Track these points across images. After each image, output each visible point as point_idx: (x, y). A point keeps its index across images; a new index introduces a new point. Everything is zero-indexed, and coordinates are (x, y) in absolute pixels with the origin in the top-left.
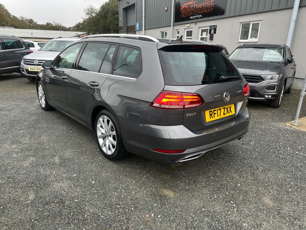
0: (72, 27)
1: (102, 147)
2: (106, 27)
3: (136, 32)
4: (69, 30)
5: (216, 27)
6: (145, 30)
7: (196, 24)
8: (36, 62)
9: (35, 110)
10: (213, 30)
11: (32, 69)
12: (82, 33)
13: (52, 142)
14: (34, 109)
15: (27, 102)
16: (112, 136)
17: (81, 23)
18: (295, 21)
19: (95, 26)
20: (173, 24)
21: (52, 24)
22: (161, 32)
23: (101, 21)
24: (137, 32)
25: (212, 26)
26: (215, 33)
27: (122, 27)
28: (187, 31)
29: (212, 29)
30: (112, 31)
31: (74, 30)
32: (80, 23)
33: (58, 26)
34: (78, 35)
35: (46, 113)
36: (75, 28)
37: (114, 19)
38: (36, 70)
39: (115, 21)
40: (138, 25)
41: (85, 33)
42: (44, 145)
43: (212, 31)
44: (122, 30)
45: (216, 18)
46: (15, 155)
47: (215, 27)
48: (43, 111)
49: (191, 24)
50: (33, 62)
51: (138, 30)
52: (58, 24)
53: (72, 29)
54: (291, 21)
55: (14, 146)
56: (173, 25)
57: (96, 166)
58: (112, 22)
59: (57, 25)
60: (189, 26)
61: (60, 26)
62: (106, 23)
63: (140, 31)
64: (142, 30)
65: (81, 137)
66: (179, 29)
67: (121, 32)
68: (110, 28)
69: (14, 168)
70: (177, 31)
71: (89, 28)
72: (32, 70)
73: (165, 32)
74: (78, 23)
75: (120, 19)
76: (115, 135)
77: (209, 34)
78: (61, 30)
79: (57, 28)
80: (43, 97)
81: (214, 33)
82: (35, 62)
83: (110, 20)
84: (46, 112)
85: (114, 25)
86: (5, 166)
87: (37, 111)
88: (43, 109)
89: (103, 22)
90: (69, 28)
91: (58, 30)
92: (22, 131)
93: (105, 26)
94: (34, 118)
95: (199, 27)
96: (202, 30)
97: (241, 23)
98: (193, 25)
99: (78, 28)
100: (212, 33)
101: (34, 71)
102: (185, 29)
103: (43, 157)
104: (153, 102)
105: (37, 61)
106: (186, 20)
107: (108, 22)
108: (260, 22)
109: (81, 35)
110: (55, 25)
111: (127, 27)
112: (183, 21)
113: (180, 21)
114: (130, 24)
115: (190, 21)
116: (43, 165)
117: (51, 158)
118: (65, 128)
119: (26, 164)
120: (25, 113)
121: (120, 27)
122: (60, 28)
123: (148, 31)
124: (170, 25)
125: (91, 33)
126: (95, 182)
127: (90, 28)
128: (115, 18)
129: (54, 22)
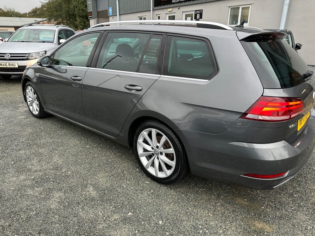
0: (28, 13)
1: (148, 168)
2: (70, 13)
3: (109, 18)
4: (24, 16)
5: (202, 11)
6: (120, 15)
7: (179, 8)
8: (7, 56)
9: (25, 119)
10: (199, 15)
11: (3, 65)
12: (41, 19)
13: (71, 165)
14: (23, 117)
15: (8, 109)
16: (164, 154)
17: (38, 8)
18: (288, 5)
19: (57, 11)
20: (153, 8)
21: (3, 9)
22: (138, 17)
23: (64, 6)
24: (111, 18)
25: (197, 11)
26: (202, 18)
27: (91, 12)
28: (169, 16)
29: (197, 14)
30: (78, 17)
31: (30, 16)
32: (36, 8)
33: (10, 12)
34: (37, 22)
35: (41, 122)
36: (31, 14)
37: (78, 3)
38: (8, 66)
39: (80, 5)
40: (110, 10)
41: (44, 19)
42: (63, 171)
43: (197, 16)
44: (92, 15)
45: (202, 2)
46: (30, 192)
47: (200, 11)
48: (36, 119)
49: (174, 9)
50: (4, 56)
51: (112, 15)
52: (11, 10)
53: (27, 15)
54: (284, 5)
55: (22, 177)
56: (153, 10)
57: (149, 195)
58: (77, 7)
59: (9, 10)
60: (172, 11)
61: (13, 12)
62: (69, 8)
63: (114, 17)
64: (117, 15)
65: (105, 153)
66: (160, 14)
67: (90, 17)
68: (74, 13)
69: (38, 213)
70: (158, 16)
71: (50, 14)
72: (3, 67)
73: (143, 17)
74: (34, 8)
75: (89, 3)
76: (173, 154)
77: (195, 19)
78: (14, 17)
79: (9, 14)
80: (35, 101)
81: (200, 18)
82: (5, 56)
83: (74, 4)
84: (41, 120)
85: (80, 10)
86: (25, 212)
87: (29, 121)
88: (35, 116)
89: (66, 7)
90: (24, 14)
91: (11, 16)
92: (22, 152)
93: (69, 11)
94: (30, 131)
95: (183, 12)
96: (185, 15)
97: (229, 7)
98: (176, 10)
99: (35, 13)
100: (197, 18)
101: (6, 67)
102: (166, 14)
103: (71, 191)
104: (247, 112)
105: (8, 54)
106: (167, 4)
107: (72, 7)
108: (250, 6)
109: (41, 21)
110: (7, 11)
111: (97, 12)
112: (164, 5)
113: (161, 5)
114: (101, 9)
115: (172, 5)
116: (79, 203)
117: (83, 190)
118: (78, 142)
119: (53, 204)
120: (15, 124)
121: (89, 13)
122: (13, 14)
123: (123, 17)
124: (149, 10)
125: (53, 19)
126: (163, 221)
127: (52, 13)
128: (80, 2)
129: (5, 7)
